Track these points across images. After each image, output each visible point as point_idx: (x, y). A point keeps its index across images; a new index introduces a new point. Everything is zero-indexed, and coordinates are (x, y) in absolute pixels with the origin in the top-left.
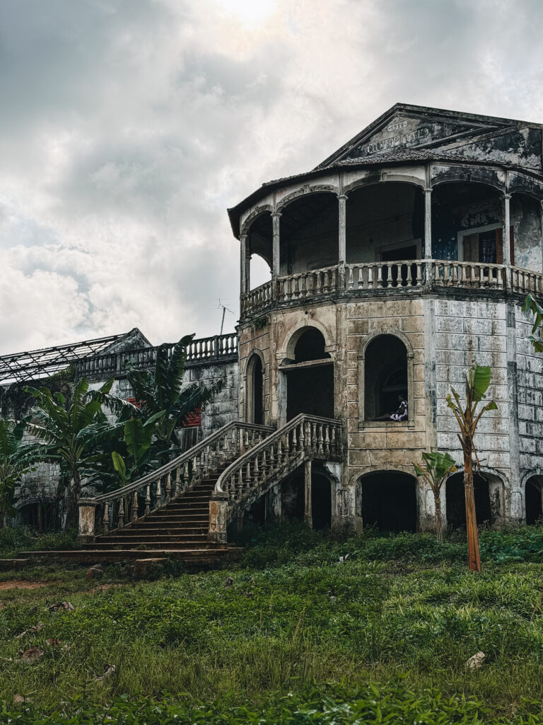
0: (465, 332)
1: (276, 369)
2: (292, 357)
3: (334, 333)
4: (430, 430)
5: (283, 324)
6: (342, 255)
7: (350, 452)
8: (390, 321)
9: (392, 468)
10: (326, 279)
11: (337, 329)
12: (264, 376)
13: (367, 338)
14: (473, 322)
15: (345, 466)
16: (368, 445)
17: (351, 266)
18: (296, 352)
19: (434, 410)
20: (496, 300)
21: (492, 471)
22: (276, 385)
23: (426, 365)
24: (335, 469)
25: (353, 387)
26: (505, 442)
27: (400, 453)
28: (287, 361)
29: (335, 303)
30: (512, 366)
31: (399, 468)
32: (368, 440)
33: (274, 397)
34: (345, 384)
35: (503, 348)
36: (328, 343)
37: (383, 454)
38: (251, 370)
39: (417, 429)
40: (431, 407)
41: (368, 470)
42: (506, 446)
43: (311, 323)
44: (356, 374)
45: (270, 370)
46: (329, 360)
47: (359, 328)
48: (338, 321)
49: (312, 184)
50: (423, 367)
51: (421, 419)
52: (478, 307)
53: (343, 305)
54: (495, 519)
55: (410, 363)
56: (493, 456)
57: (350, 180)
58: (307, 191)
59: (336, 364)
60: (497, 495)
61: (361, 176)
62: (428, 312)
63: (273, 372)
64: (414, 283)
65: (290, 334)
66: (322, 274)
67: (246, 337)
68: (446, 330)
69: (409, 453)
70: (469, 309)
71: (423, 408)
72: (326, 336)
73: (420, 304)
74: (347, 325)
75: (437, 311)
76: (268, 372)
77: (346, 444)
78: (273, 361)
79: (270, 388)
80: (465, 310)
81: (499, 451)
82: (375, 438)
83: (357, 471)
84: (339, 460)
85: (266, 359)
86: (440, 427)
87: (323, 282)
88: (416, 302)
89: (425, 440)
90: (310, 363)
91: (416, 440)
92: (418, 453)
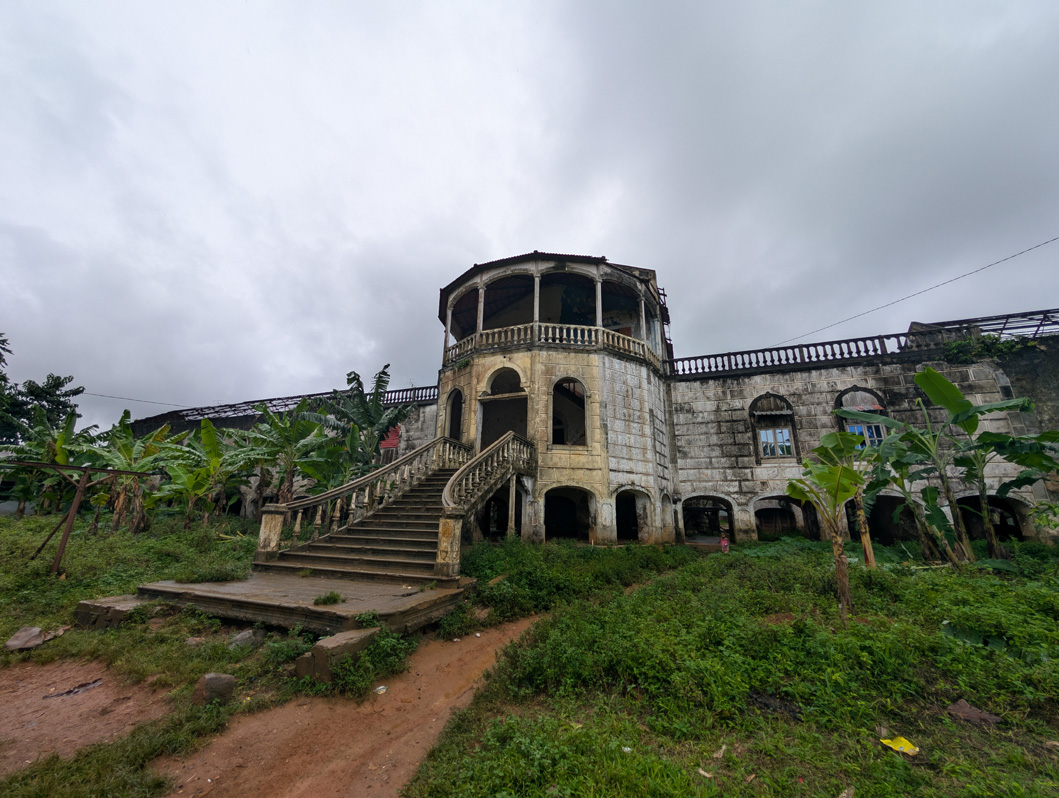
0: (624, 383)
1: (476, 400)
2: (489, 392)
3: (529, 373)
4: (604, 455)
6: (536, 316)
7: (540, 469)
8: (573, 368)
9: (574, 484)
11: (531, 369)
12: (463, 405)
13: (555, 379)
14: (628, 376)
15: (536, 480)
16: (555, 464)
17: (544, 325)
18: (492, 388)
19: (607, 439)
20: (641, 365)
22: (475, 412)
23: (601, 403)
24: (528, 483)
25: (544, 416)
26: (650, 468)
27: (582, 472)
28: (485, 393)
29: (530, 350)
30: (651, 411)
31: (580, 485)
32: (555, 460)
33: (473, 421)
34: (537, 413)
35: (646, 398)
37: (567, 472)
38: (450, 402)
39: (594, 453)
40: (604, 436)
41: (555, 486)
42: (651, 471)
43: (509, 365)
44: (547, 406)
45: (471, 400)
46: (523, 393)
47: (548, 371)
48: (532, 363)
49: (513, 268)
50: (598, 405)
51: (597, 446)
52: (631, 367)
53: (537, 352)
54: (642, 528)
55: (587, 402)
57: (544, 266)
58: (509, 272)
59: (531, 398)
60: (645, 509)
61: (551, 264)
62: (601, 364)
63: (473, 401)
64: (590, 342)
65: (490, 373)
66: (519, 329)
67: (448, 378)
68: (613, 380)
69: (588, 472)
70: (625, 367)
71: (598, 437)
72: (521, 375)
73: (595, 359)
74: (539, 368)
75: (607, 365)
76: (467, 403)
77: (537, 462)
78: (474, 393)
80: (623, 367)
81: (647, 474)
82: (560, 458)
83: (546, 485)
84: (533, 476)
87: (519, 335)
88: (592, 356)
89: (599, 462)
90: (507, 395)
91: (593, 461)
92: (595, 473)
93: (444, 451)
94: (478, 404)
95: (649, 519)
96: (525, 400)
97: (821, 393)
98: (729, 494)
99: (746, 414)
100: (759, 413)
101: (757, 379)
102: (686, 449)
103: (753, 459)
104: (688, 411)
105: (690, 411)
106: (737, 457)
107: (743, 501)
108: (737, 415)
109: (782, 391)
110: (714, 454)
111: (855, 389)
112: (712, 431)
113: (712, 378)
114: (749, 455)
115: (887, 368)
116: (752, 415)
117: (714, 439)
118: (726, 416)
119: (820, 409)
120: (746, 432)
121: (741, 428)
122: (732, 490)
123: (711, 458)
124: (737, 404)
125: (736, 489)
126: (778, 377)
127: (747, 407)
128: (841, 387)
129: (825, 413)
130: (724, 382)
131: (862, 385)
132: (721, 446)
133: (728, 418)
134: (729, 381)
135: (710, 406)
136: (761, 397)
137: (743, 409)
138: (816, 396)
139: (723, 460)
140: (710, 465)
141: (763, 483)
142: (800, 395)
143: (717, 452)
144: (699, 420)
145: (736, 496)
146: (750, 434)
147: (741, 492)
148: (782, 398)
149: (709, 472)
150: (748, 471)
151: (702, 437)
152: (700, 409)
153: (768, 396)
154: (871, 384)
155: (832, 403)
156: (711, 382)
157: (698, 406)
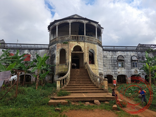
0: (100, 51)
5: (72, 44)
6: (85, 34)
8: (92, 47)
10: (82, 37)
11: (84, 47)
12: (66, 53)
13: (89, 49)
21: (102, 74)
36: (82, 49)
39: (96, 66)
43: (79, 45)
44: (88, 55)
50: (96, 56)
52: (100, 48)
53: (86, 43)
56: (102, 71)
57: (86, 22)
62: (97, 47)
64: (95, 41)
69: (95, 70)
71: (97, 63)
79: (69, 56)
85: (67, 50)
86: (99, 66)
94: (71, 53)
96: (83, 54)
98: (113, 74)
99: (116, 59)
101: (119, 52)
103: (117, 68)
104: (106, 57)
107: (115, 76)
111: (134, 56)
112: (110, 62)
115: (139, 52)
126: (122, 52)
130: (113, 52)
132: (112, 65)
133: (113, 59)
135: (110, 57)
136: (119, 56)
138: (128, 56)
139: (112, 68)
141: (119, 72)
142: (125, 56)
144: (108, 59)
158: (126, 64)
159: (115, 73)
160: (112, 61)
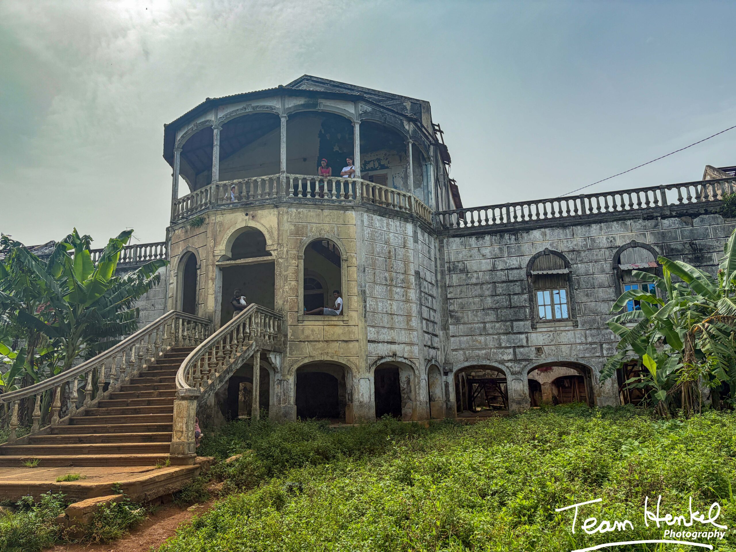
0: (386, 243)
1: (213, 265)
2: (230, 255)
3: (276, 234)
4: (361, 324)
5: (221, 224)
6: (284, 166)
7: (290, 344)
8: (327, 227)
9: (329, 358)
10: (267, 185)
11: (279, 230)
12: (198, 271)
13: (307, 240)
14: (391, 235)
15: (285, 356)
16: (308, 337)
17: (292, 176)
18: (232, 251)
19: (365, 307)
20: (406, 220)
21: (407, 361)
22: (213, 280)
23: (358, 267)
24: (276, 360)
25: (293, 283)
26: (414, 336)
27: (336, 344)
28: (224, 258)
29: (276, 207)
30: (417, 273)
31: (335, 359)
32: (307, 332)
33: (211, 291)
34: (286, 280)
35: (412, 259)
36: (269, 242)
37: (320, 345)
38: (182, 267)
39: (351, 323)
40: (362, 304)
41: (306, 361)
42: (415, 340)
43: (252, 224)
44: (297, 272)
45: (207, 266)
46: (270, 258)
47: (298, 232)
48: (280, 223)
49: (255, 104)
50: (355, 269)
51: (354, 314)
52: (395, 224)
53: (285, 209)
54: (406, 403)
55: (344, 265)
56: (407, 348)
57: (292, 103)
58: (249, 110)
59: (278, 262)
60: (408, 382)
61: (300, 101)
62: (359, 223)
63: (211, 268)
64: (346, 196)
65: (230, 233)
66: (263, 180)
67: (179, 237)
68: (373, 239)
69: (343, 345)
70: (388, 224)
71: (356, 305)
72: (267, 236)
73: (352, 216)
74: (288, 227)
75: (366, 223)
76: (203, 269)
77: (286, 336)
78: (211, 257)
79: (206, 282)
80: (385, 225)
81: (411, 344)
82: (313, 331)
83: (297, 361)
84: (279, 351)
85: (202, 256)
86: (369, 323)
87: (263, 189)
88: (349, 213)
89: (357, 333)
90: (250, 260)
91: (350, 332)
92: (351, 345)
93: (177, 328)
94: (216, 270)
95: (413, 393)
96: (271, 265)
97: (600, 249)
98: (502, 362)
99: (523, 272)
100: (535, 273)
101: (536, 234)
102: (459, 314)
103: (529, 323)
104: (462, 271)
105: (465, 271)
106: (512, 321)
107: (517, 369)
108: (514, 275)
109: (562, 247)
110: (488, 319)
111: (634, 245)
112: (487, 293)
113: (489, 233)
114: (525, 319)
115: (666, 222)
116: (529, 275)
117: (489, 302)
118: (501, 276)
119: (598, 266)
120: (523, 293)
121: (518, 289)
122: (506, 357)
123: (485, 323)
124: (514, 262)
125: (511, 357)
126: (557, 231)
127: (524, 265)
128: (619, 243)
129: (603, 271)
130: (502, 237)
131: (640, 240)
132: (496, 309)
133: (504, 278)
134: (507, 236)
135: (486, 265)
136: (539, 255)
137: (520, 268)
138: (595, 252)
139: (497, 325)
140: (484, 332)
141: (539, 350)
142: (578, 252)
143: (492, 317)
144: (474, 281)
145: (509, 364)
146: (526, 296)
147: (515, 360)
148: (560, 255)
149: (482, 338)
150: (523, 336)
151: (477, 300)
152: (475, 268)
153: (547, 253)
154: (649, 239)
155: (610, 261)
156: (487, 238)
157: (472, 265)
158: (584, 299)
159: (519, 357)
160: (499, 291)
